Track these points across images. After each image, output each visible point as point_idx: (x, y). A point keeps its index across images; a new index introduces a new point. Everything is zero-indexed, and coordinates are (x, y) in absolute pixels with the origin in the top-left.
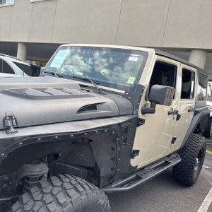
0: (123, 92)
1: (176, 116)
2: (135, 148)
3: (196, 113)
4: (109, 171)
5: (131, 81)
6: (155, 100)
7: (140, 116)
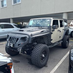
0: (47, 28)
1: (60, 31)
2: (51, 39)
3: (65, 30)
4: (47, 43)
5: (49, 25)
6: (54, 28)
7: (52, 32)
